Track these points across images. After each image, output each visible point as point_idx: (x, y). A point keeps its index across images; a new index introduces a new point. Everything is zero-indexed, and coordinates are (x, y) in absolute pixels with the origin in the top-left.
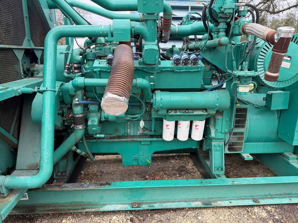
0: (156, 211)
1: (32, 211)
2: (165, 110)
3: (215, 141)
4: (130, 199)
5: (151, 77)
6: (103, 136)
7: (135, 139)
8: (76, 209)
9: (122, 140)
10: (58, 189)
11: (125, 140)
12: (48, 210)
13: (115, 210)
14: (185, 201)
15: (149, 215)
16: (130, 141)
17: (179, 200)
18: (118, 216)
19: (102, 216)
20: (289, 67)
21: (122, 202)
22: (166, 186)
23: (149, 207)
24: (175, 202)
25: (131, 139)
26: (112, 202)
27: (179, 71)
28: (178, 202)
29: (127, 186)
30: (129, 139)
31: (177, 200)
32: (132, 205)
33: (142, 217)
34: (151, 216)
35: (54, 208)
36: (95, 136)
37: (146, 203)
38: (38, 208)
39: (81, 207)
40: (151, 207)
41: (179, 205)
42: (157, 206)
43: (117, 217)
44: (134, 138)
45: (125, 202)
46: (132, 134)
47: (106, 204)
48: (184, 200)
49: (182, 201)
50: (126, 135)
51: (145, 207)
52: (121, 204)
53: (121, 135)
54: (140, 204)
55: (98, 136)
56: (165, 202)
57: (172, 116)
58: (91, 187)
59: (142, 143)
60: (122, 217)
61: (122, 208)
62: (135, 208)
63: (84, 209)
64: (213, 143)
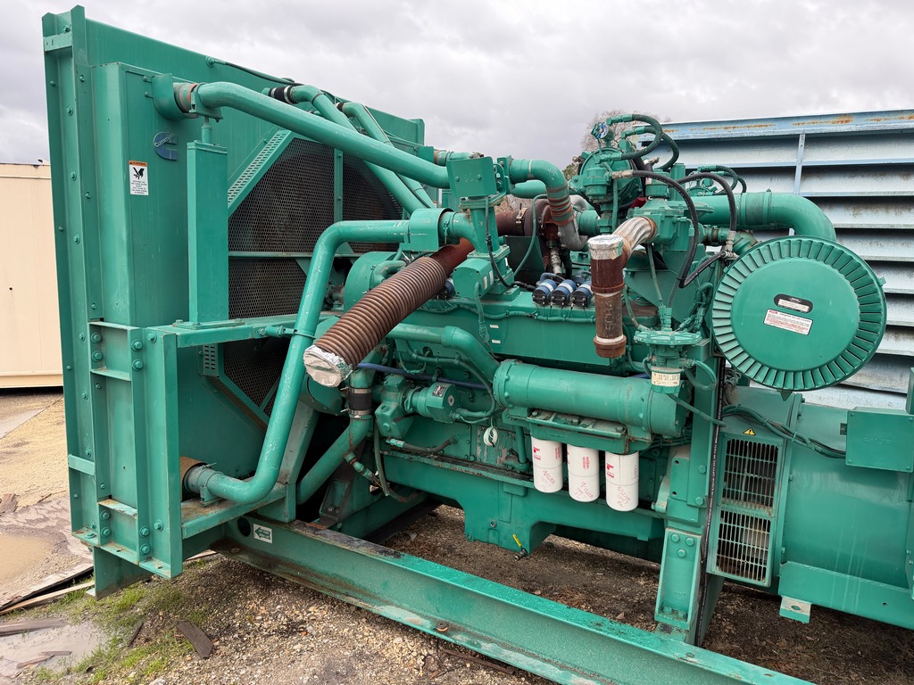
0: (489, 664)
1: (270, 566)
2: (522, 409)
3: (675, 525)
4: (438, 611)
5: (491, 326)
6: (400, 444)
7: (484, 473)
8: (335, 591)
9: (459, 468)
10: (309, 534)
11: (464, 469)
12: (292, 575)
13: (398, 620)
14: (562, 667)
15: (468, 665)
16: (473, 475)
17: (548, 658)
18: (407, 640)
19: (378, 627)
20: (806, 332)
21: (422, 612)
22: (505, 601)
23: (469, 642)
24: (537, 657)
25: (476, 471)
26: (405, 605)
27: (545, 318)
28: (545, 660)
29: (426, 571)
30: (471, 470)
31: (544, 657)
32: (439, 624)
33: (452, 662)
34: (471, 668)
35: (303, 575)
36: (387, 441)
37: (469, 633)
38: (280, 566)
39: (344, 591)
40: (473, 644)
41: (539, 666)
42: (487, 649)
43: (404, 641)
44: (484, 469)
45: (429, 614)
46: (485, 461)
47: (391, 604)
48: (560, 662)
49: (555, 664)
50: (472, 459)
51: (460, 639)
52: (418, 614)
53: (462, 456)
54: (455, 629)
55: (393, 442)
56: (512, 649)
57: (539, 425)
58: (363, 551)
59: (506, 489)
60: (411, 644)
61: (415, 623)
62: (439, 632)
63: (347, 595)
64: (667, 530)
